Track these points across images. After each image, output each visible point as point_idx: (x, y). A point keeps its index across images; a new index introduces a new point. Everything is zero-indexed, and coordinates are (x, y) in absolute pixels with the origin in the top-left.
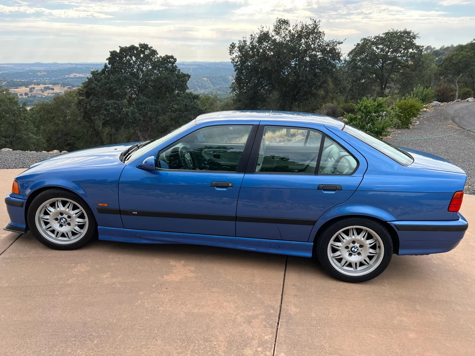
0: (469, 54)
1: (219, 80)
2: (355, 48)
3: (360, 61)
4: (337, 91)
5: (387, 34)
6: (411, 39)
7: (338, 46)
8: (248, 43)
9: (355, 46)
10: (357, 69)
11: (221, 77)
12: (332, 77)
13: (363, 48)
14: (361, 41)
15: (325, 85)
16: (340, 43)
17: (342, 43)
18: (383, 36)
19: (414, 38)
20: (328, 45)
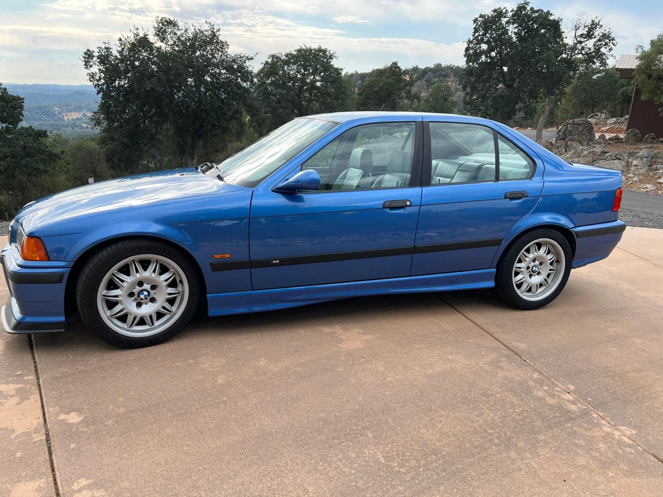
0: (389, 80)
1: (37, 114)
2: (264, 67)
3: (271, 84)
4: (254, 124)
5: (299, 51)
6: (327, 60)
7: (248, 63)
8: (115, 53)
9: (263, 65)
10: (269, 95)
11: (40, 108)
12: (244, 103)
13: (274, 66)
14: (269, 58)
15: (239, 115)
16: (250, 59)
17: (252, 59)
18: (295, 53)
19: (331, 58)
20: (234, 61)
